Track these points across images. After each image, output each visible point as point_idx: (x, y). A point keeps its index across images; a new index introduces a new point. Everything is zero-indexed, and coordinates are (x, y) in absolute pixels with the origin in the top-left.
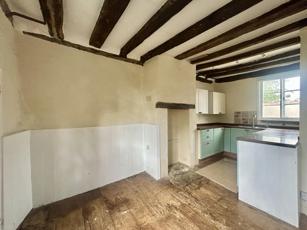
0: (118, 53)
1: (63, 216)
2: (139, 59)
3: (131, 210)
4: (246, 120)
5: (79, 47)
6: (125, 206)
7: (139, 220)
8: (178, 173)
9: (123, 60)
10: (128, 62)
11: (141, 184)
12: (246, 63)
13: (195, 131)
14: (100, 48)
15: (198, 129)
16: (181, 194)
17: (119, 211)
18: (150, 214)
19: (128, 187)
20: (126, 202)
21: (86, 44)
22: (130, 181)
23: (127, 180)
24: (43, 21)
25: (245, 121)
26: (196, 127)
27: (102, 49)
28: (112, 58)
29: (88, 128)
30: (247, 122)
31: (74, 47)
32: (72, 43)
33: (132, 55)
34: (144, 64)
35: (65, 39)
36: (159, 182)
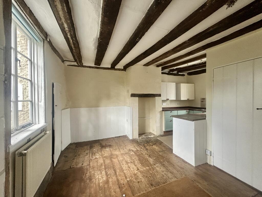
0: (110, 67)
1: (82, 147)
2: (122, 68)
3: (111, 149)
5: (90, 67)
6: (109, 147)
7: (113, 152)
8: (145, 137)
9: (113, 70)
10: (116, 70)
11: (121, 140)
12: (198, 64)
13: (161, 111)
14: (100, 66)
15: (163, 111)
16: (140, 147)
17: (105, 148)
18: (119, 151)
19: (113, 141)
20: (110, 146)
21: (93, 65)
22: (116, 139)
23: (114, 138)
24: (74, 61)
26: (162, 109)
27: (101, 66)
28: (107, 69)
29: (94, 108)
31: (88, 67)
32: (87, 66)
33: (118, 66)
34: (126, 70)
35: (84, 65)
36: (131, 140)
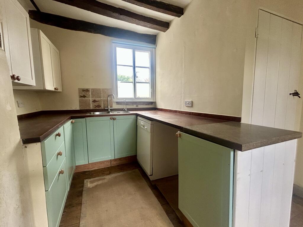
4: (98, 102)
25: (96, 104)
30: (99, 106)
